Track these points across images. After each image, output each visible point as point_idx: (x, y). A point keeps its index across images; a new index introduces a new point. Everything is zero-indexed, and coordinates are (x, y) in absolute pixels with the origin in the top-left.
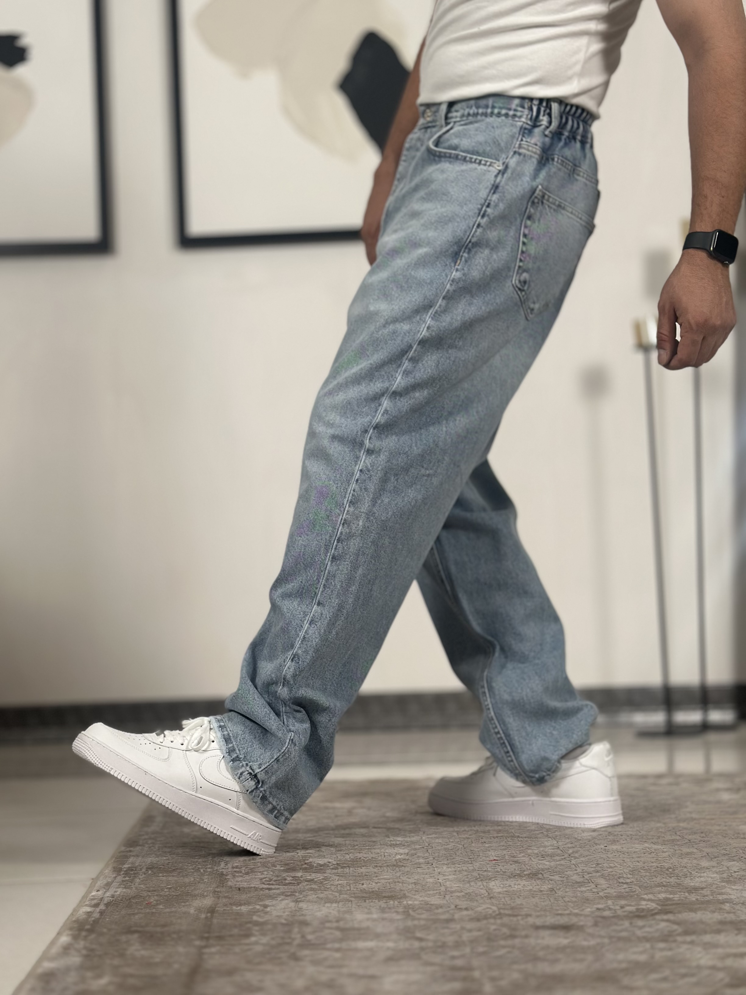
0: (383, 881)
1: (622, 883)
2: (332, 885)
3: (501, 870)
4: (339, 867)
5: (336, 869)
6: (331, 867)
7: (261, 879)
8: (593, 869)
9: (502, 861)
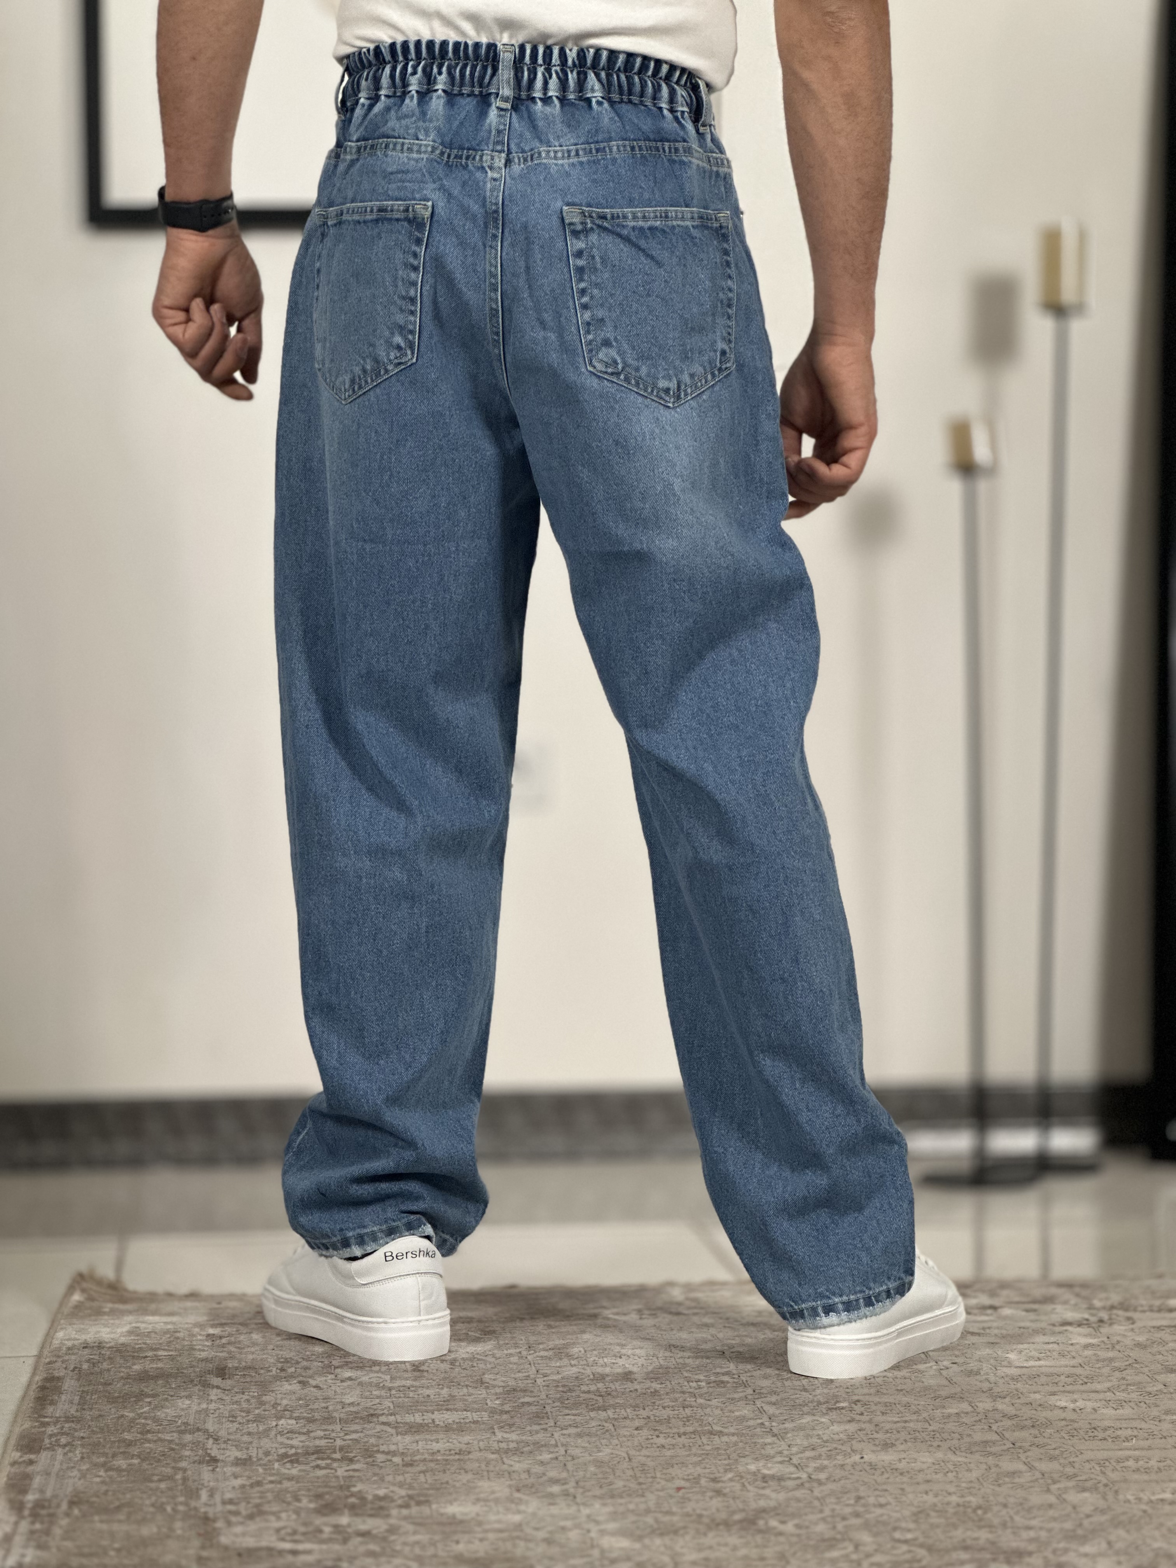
0: (491, 1536)
1: (899, 1541)
2: (405, 1544)
3: (694, 1510)
4: (412, 1503)
5: (407, 1506)
6: (400, 1502)
7: (278, 1530)
8: (848, 1510)
9: (694, 1490)
